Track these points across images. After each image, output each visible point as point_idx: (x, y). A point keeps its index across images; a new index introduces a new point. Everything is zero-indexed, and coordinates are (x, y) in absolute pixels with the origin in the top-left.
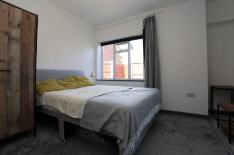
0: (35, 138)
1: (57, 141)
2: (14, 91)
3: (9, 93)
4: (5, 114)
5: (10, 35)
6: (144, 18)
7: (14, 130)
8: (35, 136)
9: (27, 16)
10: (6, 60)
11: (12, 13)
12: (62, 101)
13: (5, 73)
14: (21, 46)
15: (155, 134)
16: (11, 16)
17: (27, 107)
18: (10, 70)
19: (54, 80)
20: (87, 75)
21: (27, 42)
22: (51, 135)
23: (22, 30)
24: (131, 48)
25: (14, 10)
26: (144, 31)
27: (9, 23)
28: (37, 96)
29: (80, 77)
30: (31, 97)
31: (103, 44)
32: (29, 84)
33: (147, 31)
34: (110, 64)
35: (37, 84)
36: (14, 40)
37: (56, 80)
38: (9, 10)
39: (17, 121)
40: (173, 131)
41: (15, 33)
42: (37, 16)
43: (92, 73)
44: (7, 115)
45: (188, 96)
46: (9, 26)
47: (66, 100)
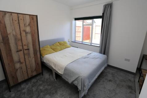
0: (43, 76)
1: (52, 79)
2: (32, 58)
3: (30, 59)
4: (30, 68)
5: (26, 31)
6: (104, 4)
7: (34, 74)
8: (43, 75)
9: (32, 17)
10: (26, 44)
11: (25, 19)
12: (53, 63)
13: (27, 51)
14: (32, 36)
15: (100, 81)
16: (25, 20)
17: (38, 64)
18: (29, 48)
19: (48, 46)
20: (66, 40)
21: (34, 32)
22: (50, 75)
23: (31, 27)
24: (94, 22)
25: (26, 17)
26: (103, 14)
27: (25, 25)
28: (42, 57)
29: (62, 42)
30: (39, 59)
31: (76, 19)
32: (38, 53)
33: (105, 14)
34: (81, 32)
35: (41, 50)
36: (28, 33)
37: (50, 46)
38: (23, 17)
39: (35, 70)
40: (110, 81)
41: (28, 29)
42: (37, 16)
43: (69, 40)
44: (31, 68)
45: (125, 60)
46: (25, 26)
47: (56, 63)
